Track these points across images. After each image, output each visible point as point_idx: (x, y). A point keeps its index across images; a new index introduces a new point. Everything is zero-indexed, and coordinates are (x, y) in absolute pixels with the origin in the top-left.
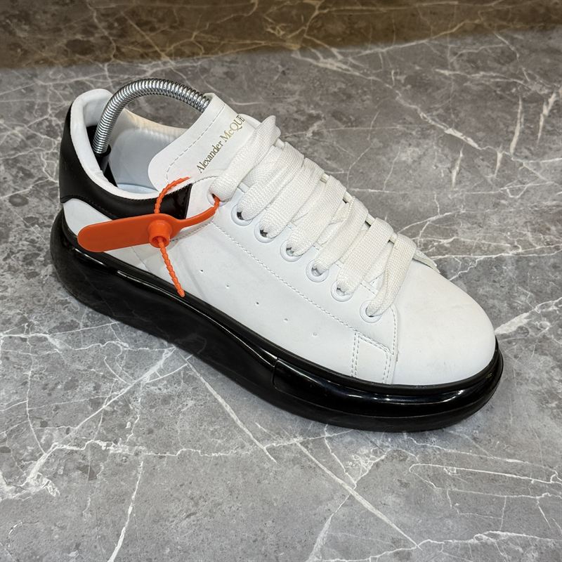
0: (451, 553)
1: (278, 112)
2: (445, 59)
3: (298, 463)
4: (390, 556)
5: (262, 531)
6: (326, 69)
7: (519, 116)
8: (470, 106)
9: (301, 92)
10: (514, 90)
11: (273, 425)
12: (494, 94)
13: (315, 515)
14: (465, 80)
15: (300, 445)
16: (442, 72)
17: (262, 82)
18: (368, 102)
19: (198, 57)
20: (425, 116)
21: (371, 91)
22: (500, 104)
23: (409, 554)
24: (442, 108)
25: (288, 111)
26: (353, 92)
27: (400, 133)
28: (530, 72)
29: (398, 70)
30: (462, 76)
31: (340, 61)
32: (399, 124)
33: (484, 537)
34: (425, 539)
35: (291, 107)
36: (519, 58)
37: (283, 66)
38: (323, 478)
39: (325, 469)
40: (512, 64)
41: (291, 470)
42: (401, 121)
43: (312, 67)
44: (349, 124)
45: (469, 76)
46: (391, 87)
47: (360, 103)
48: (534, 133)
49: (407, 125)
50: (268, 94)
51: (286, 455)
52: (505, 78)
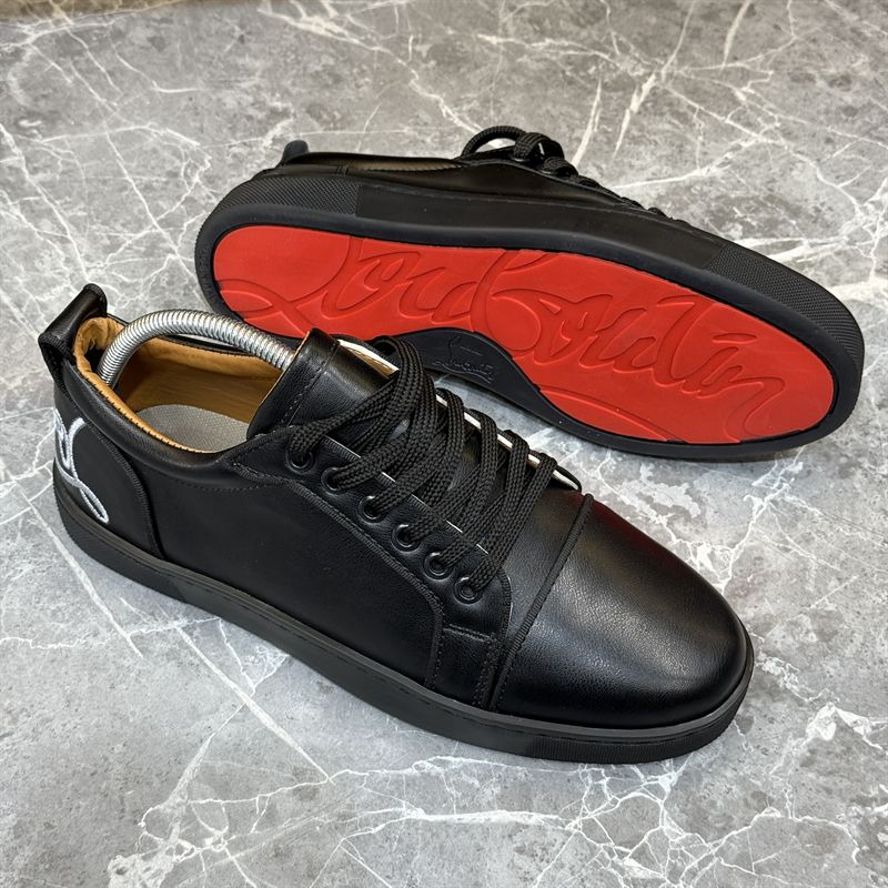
0: (375, 789)
1: (225, 104)
2: (495, 17)
3: (174, 659)
4: (288, 795)
5: (106, 759)
6: (308, 33)
7: (593, 113)
8: (520, 96)
9: (264, 72)
10: (592, 70)
11: (146, 601)
12: (561, 75)
13: (188, 735)
14: (520, 51)
15: (181, 632)
16: (488, 38)
17: (206, 55)
18: (365, 88)
19: (112, 12)
20: (450, 112)
21: (372, 70)
22: (568, 92)
23: (316, 790)
24: (478, 99)
25: (239, 103)
26: (346, 72)
27: (407, 141)
28: (623, 39)
29: (420, 36)
30: (517, 46)
31: (332, 20)
32: (409, 125)
33: (428, 765)
34: (342, 768)
35: (245, 96)
36: (610, 15)
37: (242, 27)
38: (208, 680)
39: (213, 667)
40: (596, 25)
41: (162, 669)
42: (411, 120)
43: (287, 30)
44: (332, 125)
45: (527, 46)
46: (404, 64)
47: (353, 89)
48: (611, 142)
49: (419, 128)
50: (212, 75)
51: (159, 646)
52: (582, 50)
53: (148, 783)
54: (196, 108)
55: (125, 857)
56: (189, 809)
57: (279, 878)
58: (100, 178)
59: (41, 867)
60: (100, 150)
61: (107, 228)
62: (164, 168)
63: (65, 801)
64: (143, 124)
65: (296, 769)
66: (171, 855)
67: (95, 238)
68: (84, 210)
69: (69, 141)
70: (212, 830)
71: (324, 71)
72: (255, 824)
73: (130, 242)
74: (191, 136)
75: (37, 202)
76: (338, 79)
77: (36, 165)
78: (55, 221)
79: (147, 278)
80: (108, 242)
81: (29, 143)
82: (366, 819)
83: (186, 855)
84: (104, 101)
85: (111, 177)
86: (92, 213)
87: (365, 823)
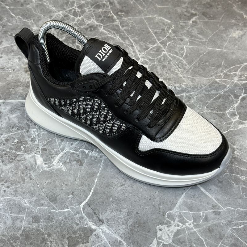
53: (167, 204)
54: (169, 12)
55: (162, 225)
56: (180, 213)
57: (211, 238)
58: (142, 29)
59: (136, 225)
60: (141, 22)
61: (144, 43)
62: (160, 28)
63: (142, 206)
64: (154, 15)
65: (213, 205)
66: (176, 226)
67: (141, 46)
68: (138, 38)
69: (133, 19)
70: (188, 220)
71: (207, 3)
72: (202, 220)
73: (151, 48)
74: (168, 19)
75: (124, 35)
76: (211, 6)
77: (123, 25)
78: (129, 40)
79: (157, 58)
80: (145, 47)
81: (121, 19)
82: (237, 223)
83: (180, 227)
84: (142, 8)
85: (145, 29)
86: (140, 39)
87: (237, 224)
